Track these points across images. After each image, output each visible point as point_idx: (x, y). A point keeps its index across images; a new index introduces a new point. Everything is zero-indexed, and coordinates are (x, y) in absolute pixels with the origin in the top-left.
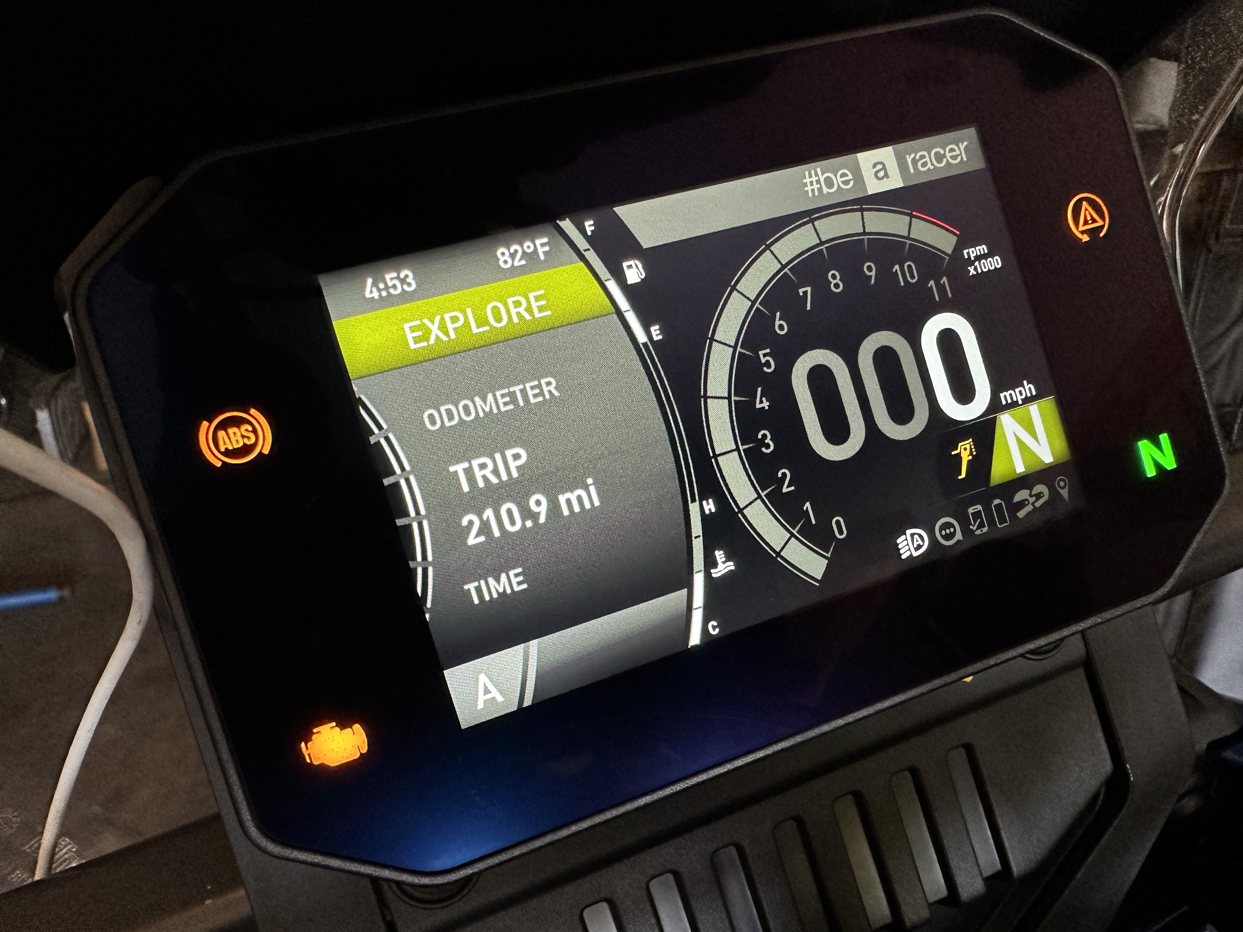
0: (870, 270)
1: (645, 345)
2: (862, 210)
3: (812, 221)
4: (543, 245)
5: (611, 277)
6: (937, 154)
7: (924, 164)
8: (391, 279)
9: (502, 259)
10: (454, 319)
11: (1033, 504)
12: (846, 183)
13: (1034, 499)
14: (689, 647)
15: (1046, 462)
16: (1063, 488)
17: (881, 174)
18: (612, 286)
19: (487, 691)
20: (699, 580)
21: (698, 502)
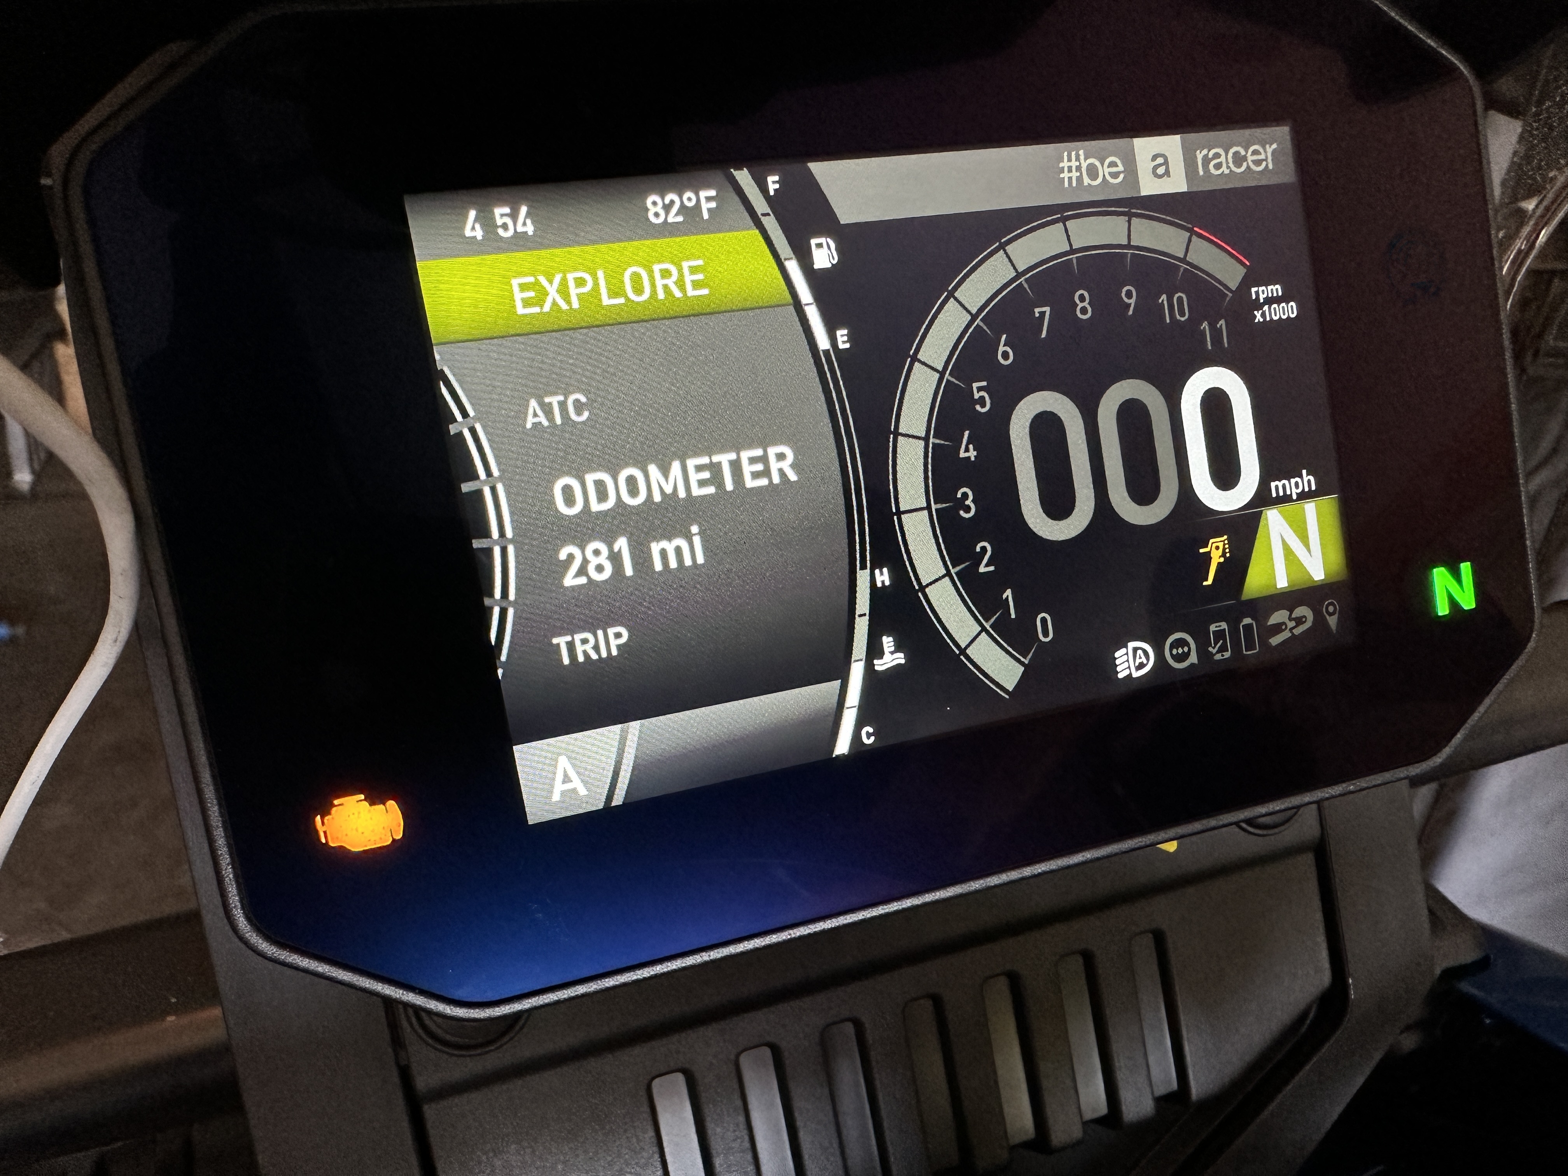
0: (1129, 296)
1: (826, 352)
2: (1130, 216)
3: (1064, 220)
4: (709, 199)
5: (793, 256)
6: (1236, 153)
7: (1218, 166)
8: (502, 215)
9: (652, 210)
10: (580, 282)
11: (1291, 629)
12: (1115, 175)
13: (1293, 624)
14: (834, 756)
15: (1316, 579)
16: (1330, 614)
17: (1161, 170)
18: (793, 267)
19: (567, 779)
20: (857, 671)
21: (868, 571)
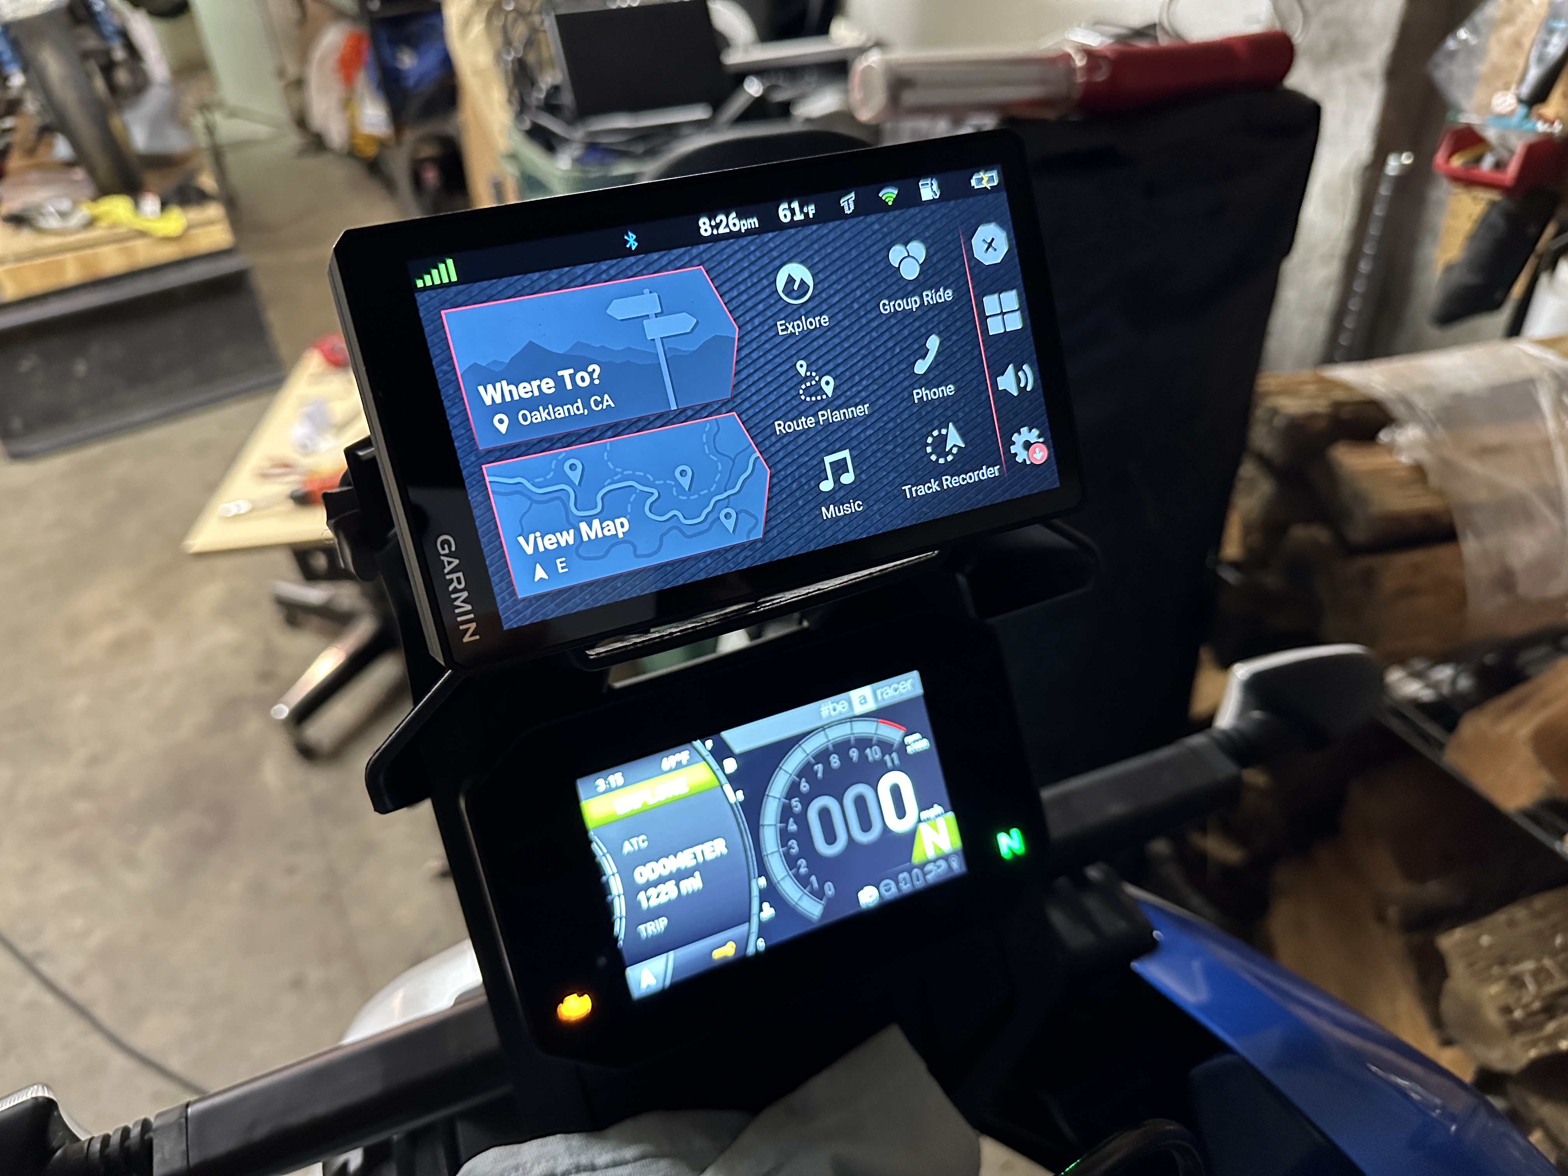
0: (854, 753)
1: (735, 803)
2: (852, 722)
3: (824, 730)
4: (685, 755)
5: (719, 769)
6: (894, 688)
7: (887, 694)
8: (612, 778)
9: (664, 765)
12: (844, 708)
13: (937, 869)
14: (749, 955)
15: (946, 850)
16: (955, 862)
17: (863, 701)
18: (719, 773)
19: (647, 979)
20: (755, 919)
21: (756, 880)
